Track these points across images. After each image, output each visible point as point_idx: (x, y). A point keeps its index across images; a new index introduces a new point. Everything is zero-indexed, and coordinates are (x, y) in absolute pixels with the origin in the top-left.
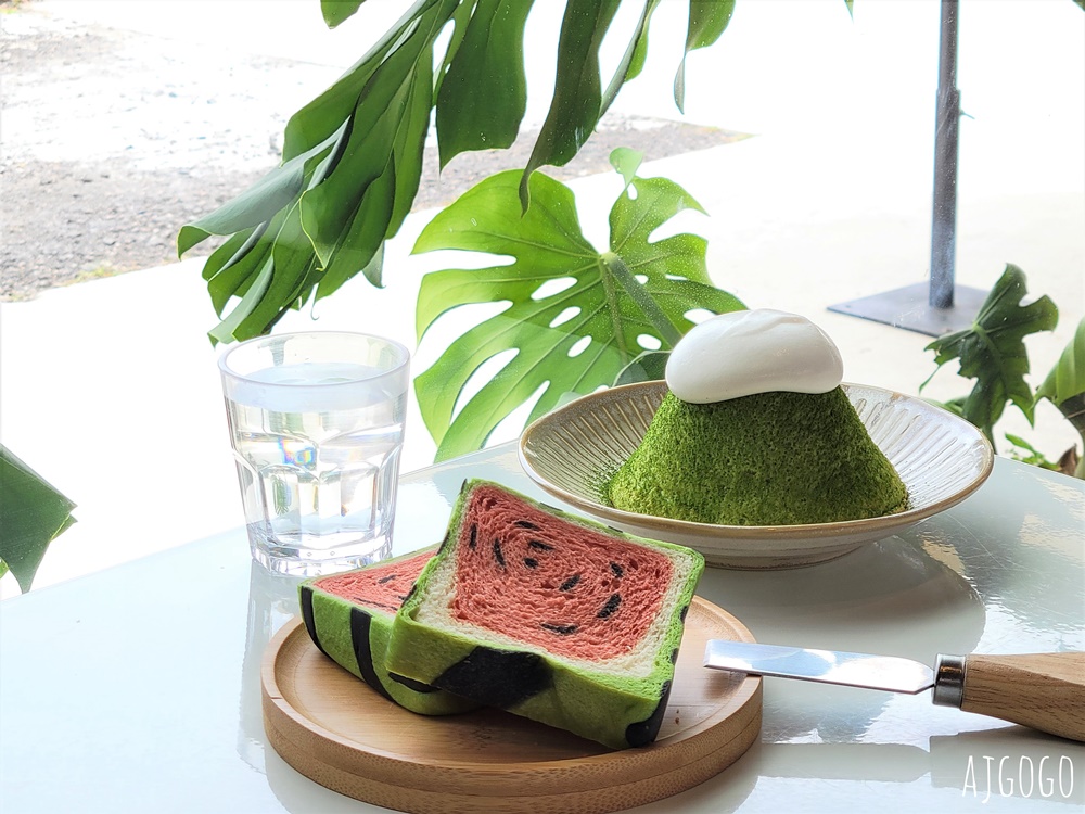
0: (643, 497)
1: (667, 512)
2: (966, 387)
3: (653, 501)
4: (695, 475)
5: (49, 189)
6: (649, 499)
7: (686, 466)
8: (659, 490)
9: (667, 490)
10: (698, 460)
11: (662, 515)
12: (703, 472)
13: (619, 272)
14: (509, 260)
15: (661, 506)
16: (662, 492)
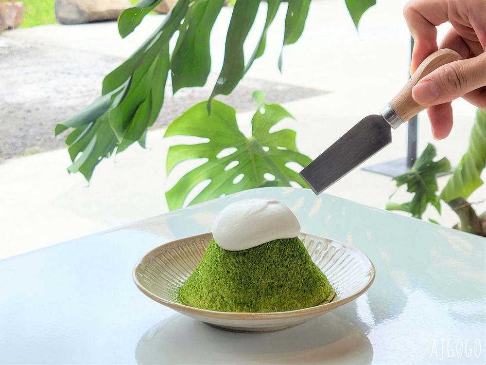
0: (214, 302)
1: (231, 309)
2: (410, 197)
3: (221, 304)
4: (243, 288)
5: (12, 115)
6: (218, 303)
7: (237, 283)
8: (222, 298)
9: (228, 297)
10: (243, 280)
11: (228, 311)
12: (247, 286)
13: (256, 145)
14: (207, 140)
15: (226, 306)
16: (225, 299)
